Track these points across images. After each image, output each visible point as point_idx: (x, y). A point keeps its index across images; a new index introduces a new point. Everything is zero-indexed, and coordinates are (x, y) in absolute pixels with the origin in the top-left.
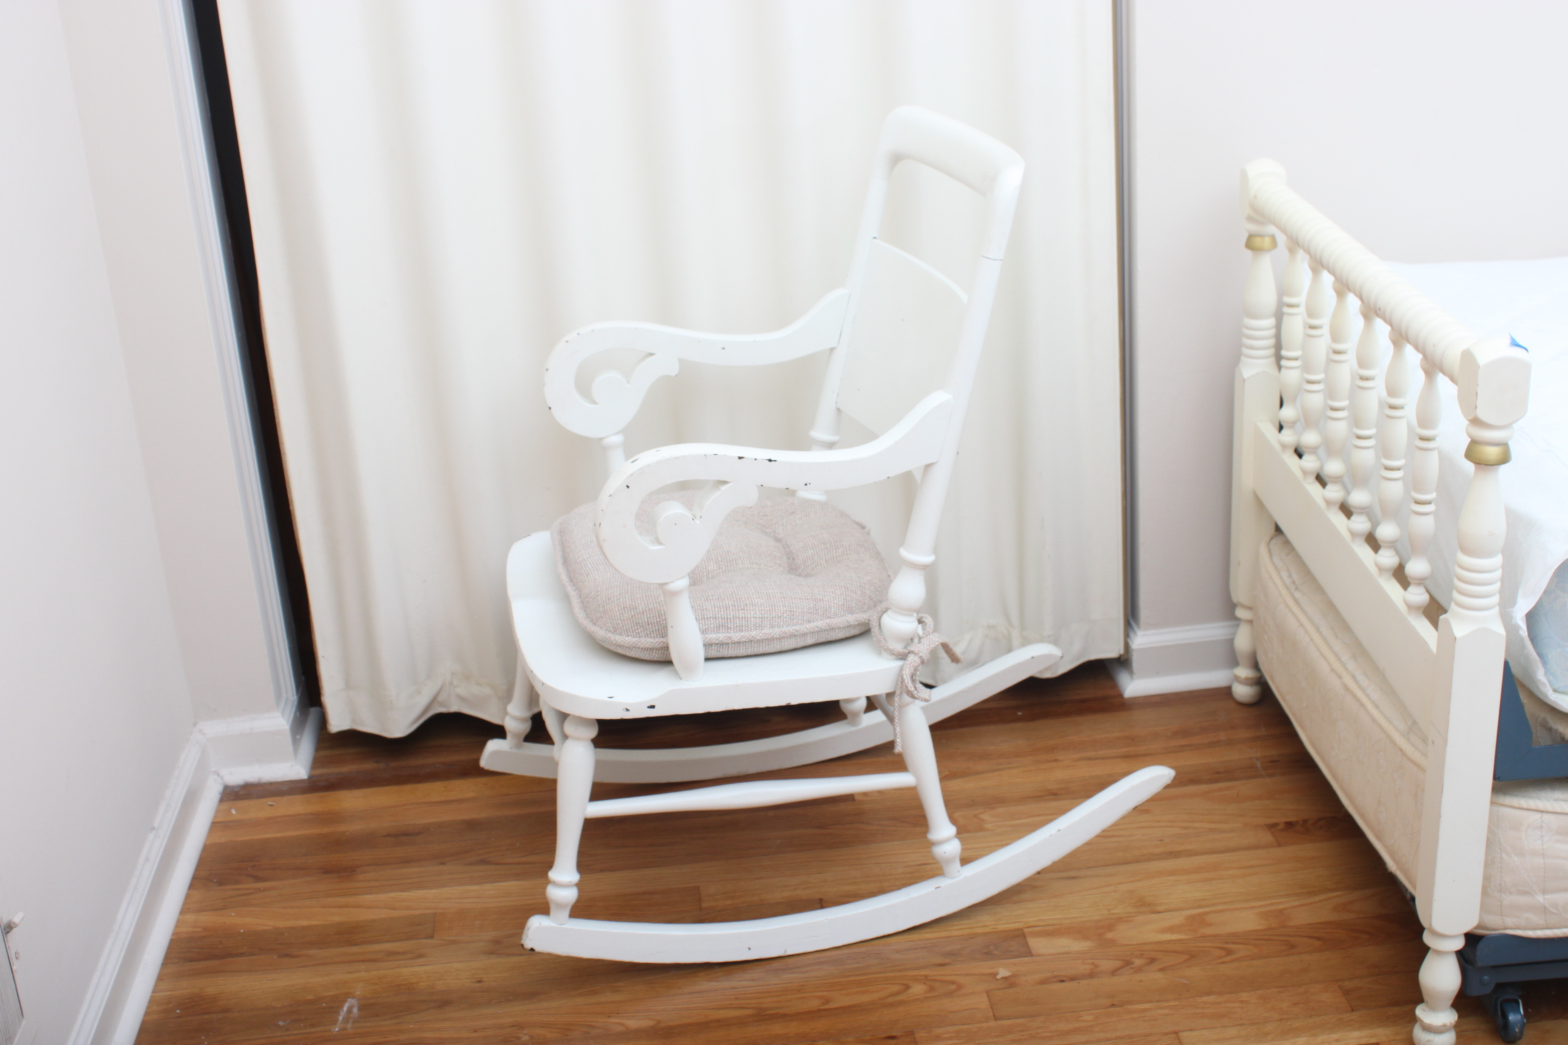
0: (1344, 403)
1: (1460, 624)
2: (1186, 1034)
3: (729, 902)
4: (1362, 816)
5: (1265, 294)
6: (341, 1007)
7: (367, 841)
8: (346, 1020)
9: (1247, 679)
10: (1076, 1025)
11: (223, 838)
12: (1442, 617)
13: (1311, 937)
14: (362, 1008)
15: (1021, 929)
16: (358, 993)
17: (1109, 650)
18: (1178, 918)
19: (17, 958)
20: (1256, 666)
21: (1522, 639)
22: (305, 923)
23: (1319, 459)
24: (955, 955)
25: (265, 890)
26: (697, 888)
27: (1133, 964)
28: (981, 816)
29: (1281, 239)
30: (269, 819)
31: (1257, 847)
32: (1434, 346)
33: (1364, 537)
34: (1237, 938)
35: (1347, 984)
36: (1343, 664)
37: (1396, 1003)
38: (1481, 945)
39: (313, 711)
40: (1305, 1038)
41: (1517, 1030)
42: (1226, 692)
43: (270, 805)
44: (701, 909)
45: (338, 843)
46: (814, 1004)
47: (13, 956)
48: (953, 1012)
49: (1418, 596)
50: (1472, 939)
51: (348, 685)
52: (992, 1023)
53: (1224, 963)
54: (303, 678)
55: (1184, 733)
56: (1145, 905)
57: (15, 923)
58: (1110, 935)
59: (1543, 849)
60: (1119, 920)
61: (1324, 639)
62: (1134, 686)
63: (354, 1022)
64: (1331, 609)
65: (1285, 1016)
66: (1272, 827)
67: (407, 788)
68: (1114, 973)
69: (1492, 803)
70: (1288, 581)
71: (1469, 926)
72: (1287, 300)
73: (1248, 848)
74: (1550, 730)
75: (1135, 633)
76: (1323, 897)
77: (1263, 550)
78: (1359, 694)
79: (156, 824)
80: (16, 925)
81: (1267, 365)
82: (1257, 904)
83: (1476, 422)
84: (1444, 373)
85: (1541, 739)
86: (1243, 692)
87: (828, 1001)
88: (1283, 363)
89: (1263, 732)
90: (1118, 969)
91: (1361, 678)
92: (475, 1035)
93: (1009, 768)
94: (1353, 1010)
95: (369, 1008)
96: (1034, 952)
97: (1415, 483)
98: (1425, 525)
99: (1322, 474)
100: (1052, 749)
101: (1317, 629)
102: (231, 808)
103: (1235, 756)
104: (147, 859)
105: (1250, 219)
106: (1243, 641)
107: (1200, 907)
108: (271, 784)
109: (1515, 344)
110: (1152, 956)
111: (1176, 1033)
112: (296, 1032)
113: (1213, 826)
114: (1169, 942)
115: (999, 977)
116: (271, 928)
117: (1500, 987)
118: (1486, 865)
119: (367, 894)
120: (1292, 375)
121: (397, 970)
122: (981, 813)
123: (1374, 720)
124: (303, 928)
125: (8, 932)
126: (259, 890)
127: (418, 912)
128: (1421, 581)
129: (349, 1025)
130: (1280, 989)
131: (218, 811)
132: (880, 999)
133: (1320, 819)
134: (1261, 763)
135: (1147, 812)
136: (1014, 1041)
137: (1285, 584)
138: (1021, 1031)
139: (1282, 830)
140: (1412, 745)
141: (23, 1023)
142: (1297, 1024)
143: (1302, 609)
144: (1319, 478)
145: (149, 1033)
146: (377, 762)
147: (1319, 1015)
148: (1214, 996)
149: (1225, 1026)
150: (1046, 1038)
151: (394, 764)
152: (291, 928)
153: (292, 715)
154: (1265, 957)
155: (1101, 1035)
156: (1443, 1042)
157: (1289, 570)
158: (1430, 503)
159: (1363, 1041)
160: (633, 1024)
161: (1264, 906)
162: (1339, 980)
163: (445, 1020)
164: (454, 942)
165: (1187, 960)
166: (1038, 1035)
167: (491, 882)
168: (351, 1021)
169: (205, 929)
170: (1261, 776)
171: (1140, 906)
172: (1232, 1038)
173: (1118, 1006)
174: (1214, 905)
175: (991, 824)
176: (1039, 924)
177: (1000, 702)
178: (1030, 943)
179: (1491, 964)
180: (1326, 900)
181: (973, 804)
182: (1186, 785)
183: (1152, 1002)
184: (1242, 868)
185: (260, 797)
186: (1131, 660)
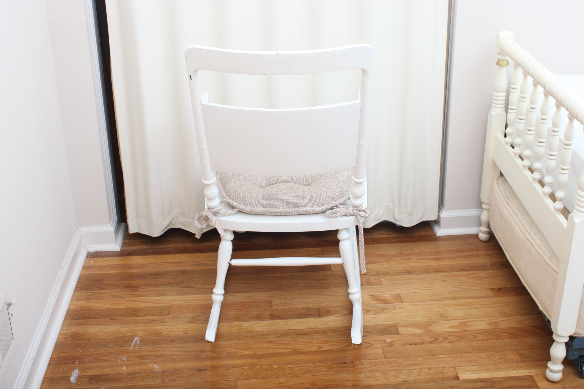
0: (534, 128)
1: (578, 217)
2: (458, 368)
3: (283, 307)
4: (530, 288)
5: (502, 83)
6: (133, 340)
7: (143, 276)
8: (135, 345)
9: (485, 231)
10: (416, 362)
11: (87, 272)
12: (570, 214)
13: (507, 333)
14: (141, 341)
15: (395, 324)
16: (140, 335)
17: (432, 217)
18: (456, 323)
19: (12, 316)
20: (489, 226)
22: (119, 307)
23: (521, 149)
24: (370, 332)
25: (104, 293)
26: (271, 301)
27: (438, 340)
28: (381, 279)
29: (511, 62)
30: (105, 266)
31: (487, 297)
32: (574, 109)
33: (538, 181)
34: (479, 332)
35: (521, 352)
36: (526, 229)
37: (539, 360)
38: (575, 341)
39: (123, 225)
40: (504, 372)
42: (476, 236)
43: (106, 260)
44: (272, 309)
45: (131, 277)
46: (315, 348)
48: (369, 354)
49: (559, 205)
50: (572, 338)
51: (137, 216)
52: (384, 360)
53: (473, 341)
54: (119, 212)
55: (459, 251)
56: (443, 317)
58: (429, 328)
60: (433, 322)
61: (519, 219)
62: (440, 232)
63: (138, 346)
64: (522, 206)
65: (497, 363)
66: (493, 289)
67: (159, 256)
68: (431, 343)
70: (504, 195)
71: (571, 332)
72: (512, 86)
73: (484, 297)
75: (442, 211)
76: (512, 318)
77: (495, 182)
78: (532, 241)
79: (63, 266)
80: (13, 304)
81: (501, 111)
82: (487, 319)
84: (578, 120)
86: (483, 236)
87: (321, 348)
88: (509, 111)
89: (490, 252)
90: (434, 341)
91: (532, 235)
92: (185, 354)
93: (392, 261)
94: (522, 362)
95: (144, 341)
96: (400, 333)
97: (561, 161)
98: (564, 178)
99: (521, 155)
100: (408, 255)
101: (516, 214)
102: (90, 261)
103: (479, 261)
104: (59, 279)
105: (499, 54)
106: (484, 217)
107: (464, 319)
108: (106, 252)
110: (445, 337)
111: (454, 367)
112: (115, 349)
113: (470, 288)
114: (452, 332)
115: (386, 342)
116: (106, 308)
117: (581, 357)
118: (580, 310)
119: (144, 297)
120: (512, 116)
121: (155, 327)
122: (380, 278)
123: (537, 252)
124: (118, 309)
125: (9, 307)
126: (101, 293)
127: (163, 305)
128: (561, 200)
129: (136, 347)
130: (495, 352)
131: (85, 262)
132: (341, 348)
133: (511, 288)
134: (489, 264)
135: (445, 281)
136: (392, 367)
137: (503, 196)
138: (395, 363)
139: (497, 291)
140: (553, 262)
141: (13, 341)
142: (501, 366)
143: (510, 206)
144: (520, 157)
145: (58, 346)
146: (147, 246)
147: (509, 363)
148: (469, 354)
149: (474, 366)
150: (404, 366)
151: (154, 247)
152: (114, 308)
153: (115, 226)
154: (489, 340)
155: (425, 367)
156: (557, 376)
157: (505, 191)
158: (567, 170)
159: (526, 374)
160: (246, 352)
161: (489, 320)
162: (518, 350)
163: (173, 347)
164: (177, 317)
165: (459, 339)
166: (401, 365)
167: (191, 295)
168: (137, 346)
169: (80, 307)
170: (489, 269)
171: (441, 317)
172: (476, 370)
173: (432, 356)
174: (470, 318)
175: (384, 283)
176: (402, 322)
177: (389, 235)
178: (399, 330)
179: (578, 348)
180: (513, 319)
181: (377, 274)
182: (460, 271)
183: (445, 355)
184: (481, 305)
185: (102, 257)
186: (440, 222)
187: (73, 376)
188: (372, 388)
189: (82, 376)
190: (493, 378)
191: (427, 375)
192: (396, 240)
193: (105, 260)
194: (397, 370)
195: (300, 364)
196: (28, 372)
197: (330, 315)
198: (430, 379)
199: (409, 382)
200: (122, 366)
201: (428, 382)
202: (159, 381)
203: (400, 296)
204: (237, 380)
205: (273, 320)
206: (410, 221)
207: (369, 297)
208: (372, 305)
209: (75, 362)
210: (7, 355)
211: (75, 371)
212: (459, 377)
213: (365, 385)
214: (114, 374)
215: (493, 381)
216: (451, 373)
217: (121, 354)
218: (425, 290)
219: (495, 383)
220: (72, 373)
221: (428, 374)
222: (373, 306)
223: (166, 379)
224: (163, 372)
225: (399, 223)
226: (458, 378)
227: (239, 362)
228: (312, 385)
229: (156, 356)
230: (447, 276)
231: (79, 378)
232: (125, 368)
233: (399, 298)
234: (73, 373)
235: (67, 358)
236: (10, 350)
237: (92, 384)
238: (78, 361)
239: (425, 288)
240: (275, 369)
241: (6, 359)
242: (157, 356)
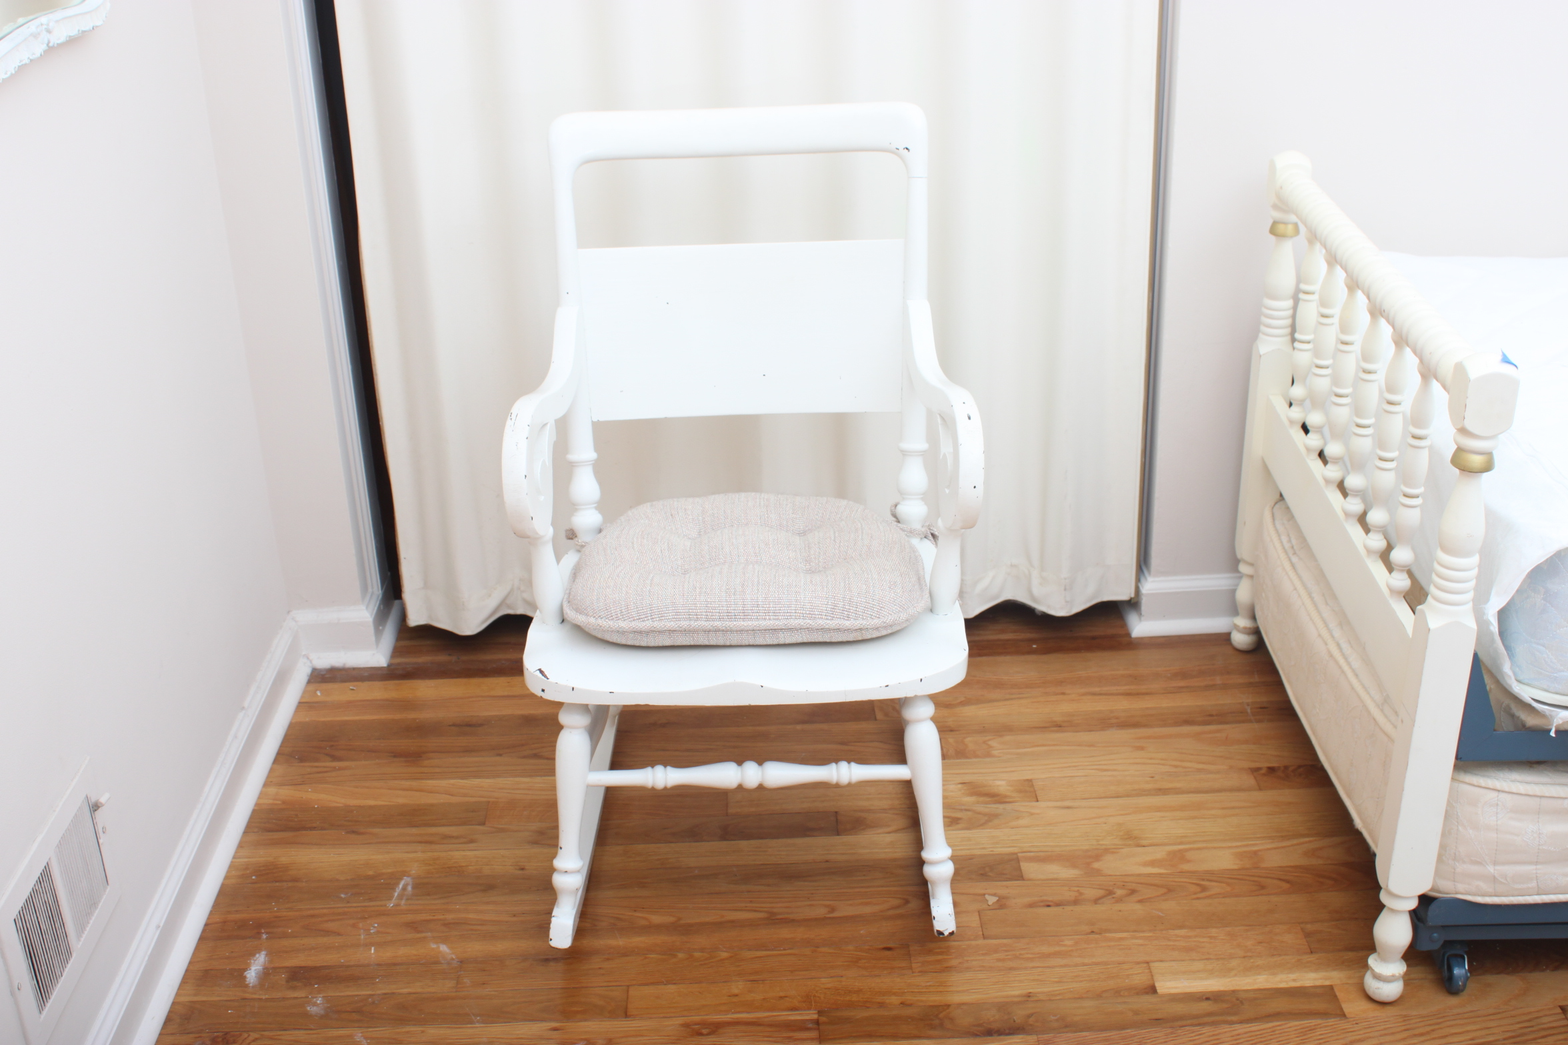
0: (1348, 391)
1: (1435, 615)
2: (1156, 964)
3: (753, 809)
4: (1336, 772)
5: (1284, 277)
6: (398, 884)
7: (434, 729)
8: (400, 897)
9: (1245, 628)
10: (1057, 949)
11: (307, 717)
12: (1421, 605)
13: (1280, 879)
14: (415, 887)
15: (1016, 854)
16: (414, 872)
17: (1120, 592)
18: (1159, 853)
19: (104, 832)
20: (1254, 618)
21: (1492, 634)
22: (372, 803)
23: (1323, 437)
25: (340, 769)
26: (726, 794)
27: (1114, 894)
28: (990, 743)
29: (1302, 229)
30: (350, 702)
31: (1239, 790)
32: (1430, 353)
33: (1357, 518)
34: (1212, 876)
35: (1309, 927)
36: (1330, 631)
37: (1352, 949)
38: (1433, 907)
39: (394, 606)
40: (1265, 976)
41: (1460, 983)
42: (1225, 638)
44: (727, 814)
45: (408, 729)
46: (821, 912)
47: (100, 831)
49: (1401, 581)
50: (1425, 900)
51: (426, 585)
52: (981, 942)
53: (1198, 898)
54: (389, 574)
55: (1183, 675)
56: (1132, 839)
57: (101, 803)
58: (1096, 865)
59: (1497, 825)
60: (1107, 851)
61: (1314, 605)
62: (1141, 627)
63: (407, 899)
64: (1321, 577)
65: (1249, 954)
66: (1255, 771)
67: (475, 681)
68: (1096, 901)
69: (1453, 779)
70: (1287, 546)
71: (1424, 889)
72: (1303, 287)
73: (1231, 790)
74: (1513, 716)
75: (1146, 579)
76: (1295, 841)
77: (1267, 513)
78: (1342, 661)
79: (246, 704)
80: (103, 805)
81: (1281, 344)
82: (1235, 844)
83: (1463, 431)
84: (1437, 380)
85: (1504, 724)
86: (1241, 640)
87: (833, 910)
88: (1297, 344)
89: (1256, 678)
91: (1344, 646)
92: (514, 919)
93: (1020, 698)
94: (1311, 952)
95: (424, 887)
96: (1026, 876)
97: (1405, 477)
98: (1411, 516)
99: (1324, 453)
100: (1060, 683)
101: (1310, 594)
102: (317, 690)
104: (236, 737)
105: (1275, 207)
106: (1243, 594)
107: (1181, 843)
108: (354, 669)
109: (1506, 360)
110: (1132, 889)
111: (1148, 963)
112: (355, 905)
113: (1201, 766)
114: (1149, 875)
116: (341, 805)
117: (1448, 944)
118: (1443, 835)
119: (431, 779)
120: (1303, 357)
121: (450, 853)
122: (990, 740)
123: (1353, 688)
124: (371, 807)
125: (96, 810)
126: (334, 769)
127: (473, 800)
128: (1404, 568)
129: (403, 902)
130: (1247, 928)
131: (305, 692)
132: (882, 911)
133: (1300, 767)
134: (1251, 709)
135: (1142, 748)
136: (999, 960)
137: (1284, 548)
138: (1006, 951)
139: (1264, 775)
140: (1386, 717)
141: (108, 890)
142: (1260, 962)
143: (1297, 574)
144: (1321, 454)
145: (227, 896)
146: (450, 655)
147: (1280, 955)
148: (1186, 930)
149: (1194, 960)
150: (1028, 959)
151: (464, 658)
152: (360, 806)
153: (376, 608)
154: (1237, 896)
155: (1079, 960)
156: (1391, 990)
157: (1288, 535)
158: (1418, 497)
159: (1319, 983)
160: (656, 919)
161: (1241, 846)
162: (1302, 923)
163: (488, 903)
164: (503, 830)
165: (1164, 894)
166: (1021, 956)
167: (541, 776)
168: (405, 898)
169: (284, 802)
170: (1250, 721)
171: (1127, 839)
172: (1198, 971)
173: (1097, 934)
174: (1194, 842)
175: (999, 751)
176: (1032, 849)
177: (1018, 634)
178: (1023, 868)
179: (1440, 924)
180: (1298, 844)
181: (983, 730)
182: (1180, 725)
183: (1128, 931)
184: (1223, 808)
185: (344, 681)
186: (1140, 603)
187: (253, 968)
188: (947, 1011)
189: (274, 968)
190: (1238, 991)
191: (1081, 981)
192: (1034, 646)
193: (351, 688)
194: (1011, 969)
195: (780, 950)
196: (147, 958)
197: (864, 829)
198: (1088, 991)
199: (1036, 998)
200: (368, 945)
201: (1081, 998)
202: (450, 984)
203: (1033, 785)
204: (631, 985)
205: (728, 840)
206: (1067, 602)
207: (960, 786)
208: (963, 807)
209: (260, 933)
210: (88, 923)
211: (257, 955)
212: (1157, 988)
213: (931, 1004)
214: (349, 966)
215: (1238, 999)
216: (1139, 978)
217: (366, 918)
218: (1094, 771)
219: (1242, 1003)
220: (250, 962)
221: (1082, 979)
222: (966, 810)
223: (465, 981)
224: (461, 962)
225: (1041, 607)
226: (1152, 990)
227: (638, 941)
228: (804, 1002)
229: (447, 925)
230: (1149, 737)
231: (266, 974)
232: (373, 951)
233: (1029, 791)
234: (252, 961)
235: (242, 925)
236: (97, 912)
237: (294, 988)
238: (267, 933)
239: (1093, 765)
240: (722, 960)
241: (86, 932)
242: (450, 924)
